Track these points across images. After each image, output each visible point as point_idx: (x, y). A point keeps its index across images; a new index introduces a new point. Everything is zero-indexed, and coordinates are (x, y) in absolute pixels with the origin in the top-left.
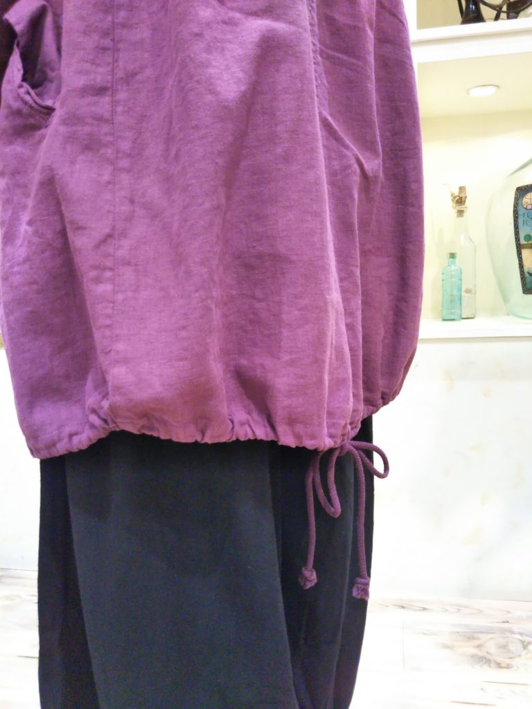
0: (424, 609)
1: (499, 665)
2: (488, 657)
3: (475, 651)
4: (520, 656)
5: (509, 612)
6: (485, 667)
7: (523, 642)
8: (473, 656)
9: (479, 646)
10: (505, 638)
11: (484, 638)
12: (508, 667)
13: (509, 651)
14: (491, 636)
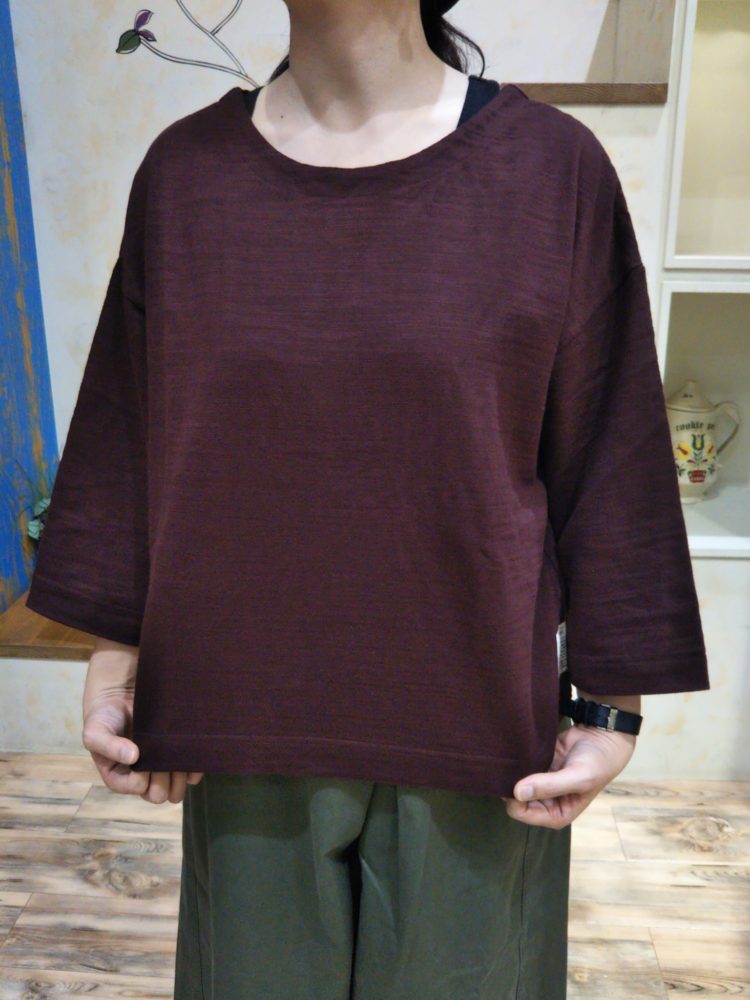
0: (627, 794)
1: (702, 849)
2: (691, 840)
3: (679, 836)
4: (717, 839)
5: (702, 794)
6: (691, 851)
7: (718, 824)
8: (680, 841)
9: (682, 831)
10: (702, 821)
11: (686, 821)
12: (710, 850)
13: (708, 835)
14: (691, 819)
